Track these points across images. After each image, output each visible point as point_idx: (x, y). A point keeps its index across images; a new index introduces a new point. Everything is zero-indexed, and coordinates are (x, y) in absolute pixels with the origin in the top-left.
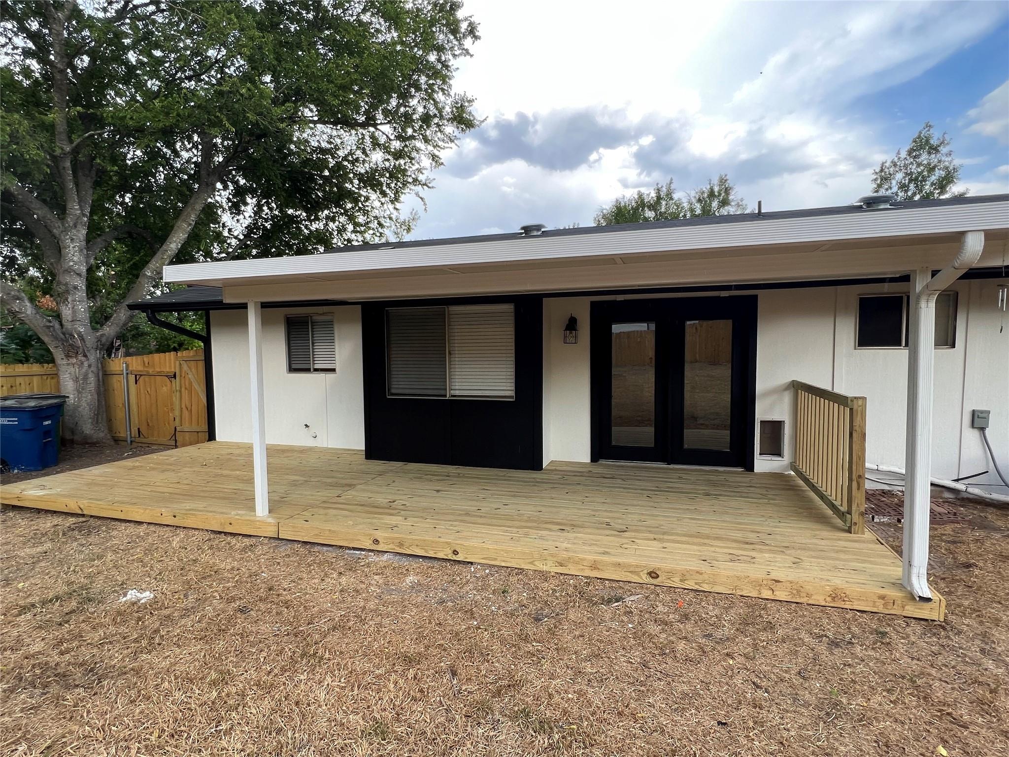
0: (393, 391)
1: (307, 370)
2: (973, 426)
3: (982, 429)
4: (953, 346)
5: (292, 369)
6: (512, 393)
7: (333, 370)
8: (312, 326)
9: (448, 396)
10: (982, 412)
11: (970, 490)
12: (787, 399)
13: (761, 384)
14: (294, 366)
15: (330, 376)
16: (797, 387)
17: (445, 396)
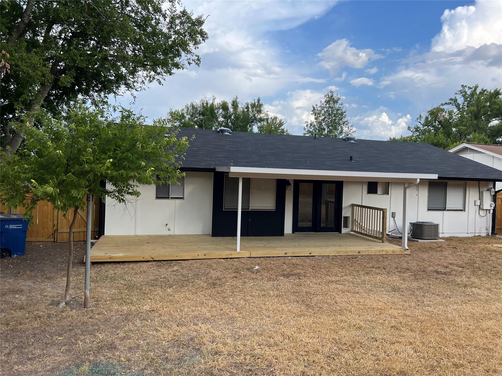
0: (225, 208)
2: (392, 217)
3: (394, 217)
4: (388, 194)
6: (275, 208)
7: (182, 198)
9: (250, 209)
10: (394, 213)
11: (392, 234)
12: (350, 209)
13: (344, 205)
15: (178, 201)
16: (353, 206)
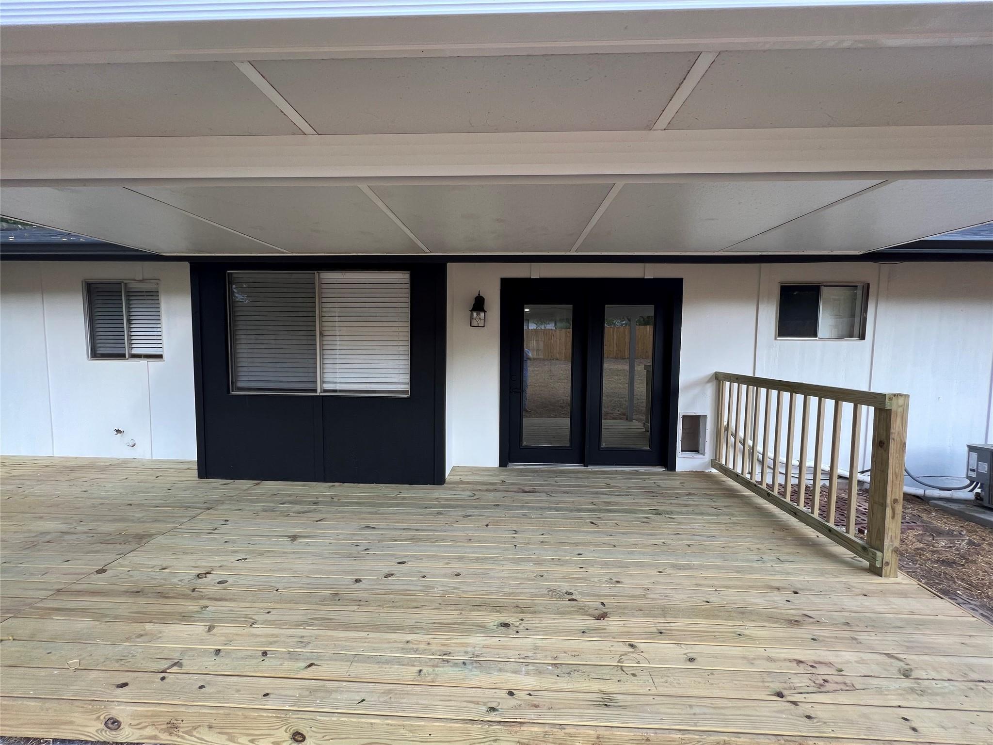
0: (240, 384)
1: (122, 356)
4: (862, 337)
5: (95, 354)
6: (407, 387)
7: (160, 357)
8: (128, 296)
9: (319, 391)
14: (101, 351)
15: (153, 364)
16: (719, 379)
17: (315, 391)
